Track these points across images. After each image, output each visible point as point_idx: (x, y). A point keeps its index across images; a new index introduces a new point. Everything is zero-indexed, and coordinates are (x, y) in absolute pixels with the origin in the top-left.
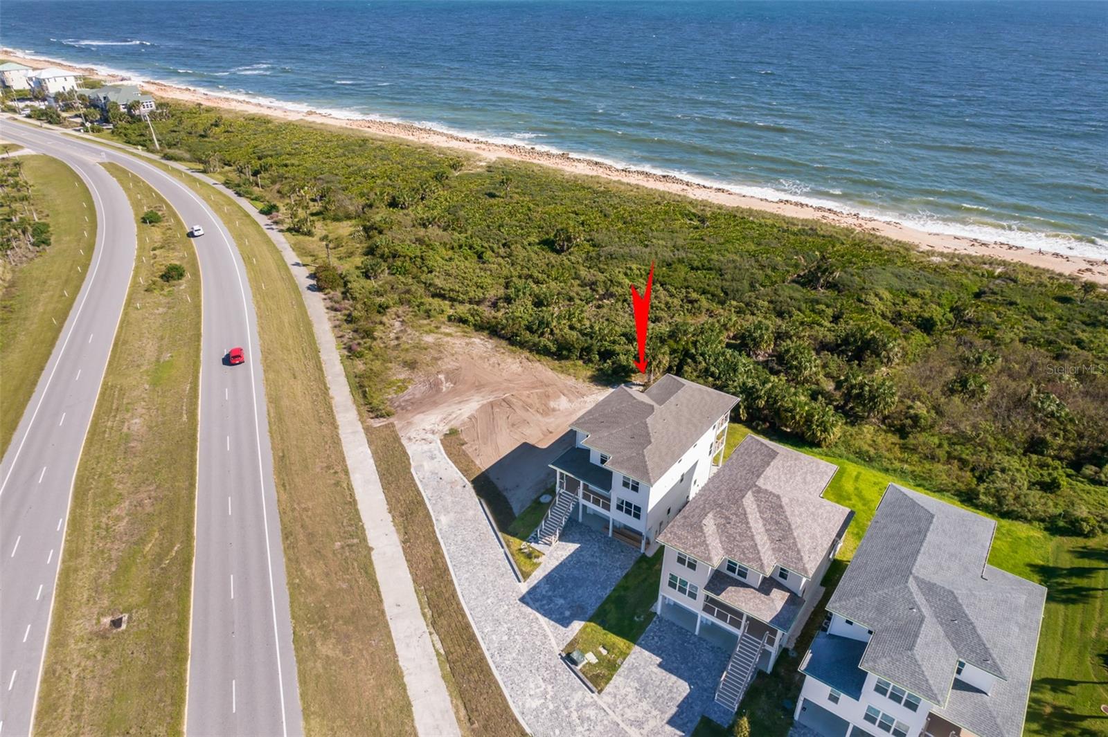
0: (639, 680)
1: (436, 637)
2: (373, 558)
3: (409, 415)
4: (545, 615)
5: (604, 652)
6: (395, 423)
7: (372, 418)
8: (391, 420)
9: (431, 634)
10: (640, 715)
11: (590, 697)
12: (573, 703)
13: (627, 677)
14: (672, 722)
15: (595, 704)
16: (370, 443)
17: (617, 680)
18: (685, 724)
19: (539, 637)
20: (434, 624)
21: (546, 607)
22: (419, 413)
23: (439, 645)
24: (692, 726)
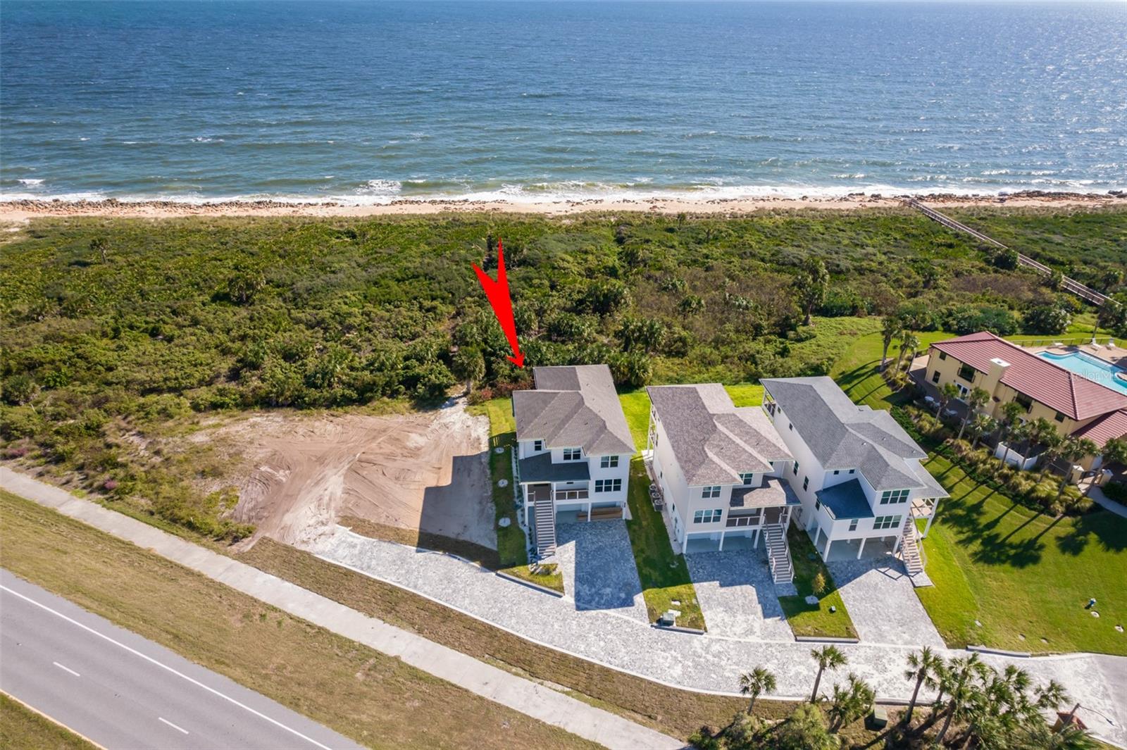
0: (719, 604)
1: (549, 683)
2: (411, 663)
3: (275, 521)
4: (608, 607)
5: (678, 603)
6: (267, 535)
7: (230, 545)
8: (259, 535)
9: (542, 684)
10: (745, 625)
11: (704, 638)
12: (699, 651)
13: (710, 608)
14: (766, 616)
15: (712, 641)
16: (263, 568)
17: (707, 615)
18: (774, 610)
19: (624, 626)
20: (533, 675)
21: (603, 602)
22: (283, 515)
23: (559, 687)
24: (779, 608)
